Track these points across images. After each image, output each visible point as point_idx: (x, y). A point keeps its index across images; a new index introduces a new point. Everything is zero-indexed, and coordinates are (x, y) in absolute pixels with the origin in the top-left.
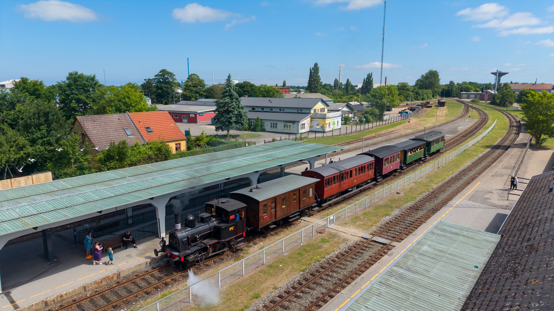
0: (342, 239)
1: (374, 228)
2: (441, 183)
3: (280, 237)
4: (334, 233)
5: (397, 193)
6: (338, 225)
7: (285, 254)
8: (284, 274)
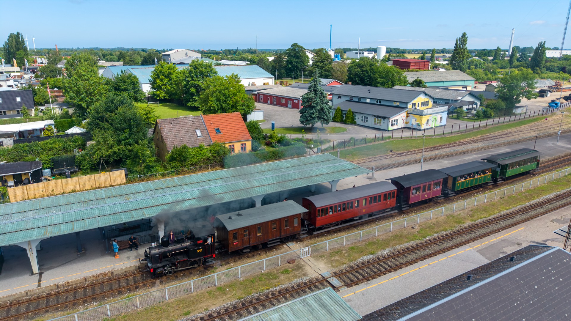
0: (303, 272)
1: (343, 267)
2: (480, 220)
3: (253, 260)
4: (302, 265)
5: (412, 228)
6: (313, 257)
7: (241, 279)
8: (224, 298)
